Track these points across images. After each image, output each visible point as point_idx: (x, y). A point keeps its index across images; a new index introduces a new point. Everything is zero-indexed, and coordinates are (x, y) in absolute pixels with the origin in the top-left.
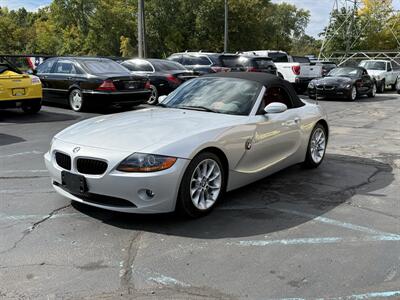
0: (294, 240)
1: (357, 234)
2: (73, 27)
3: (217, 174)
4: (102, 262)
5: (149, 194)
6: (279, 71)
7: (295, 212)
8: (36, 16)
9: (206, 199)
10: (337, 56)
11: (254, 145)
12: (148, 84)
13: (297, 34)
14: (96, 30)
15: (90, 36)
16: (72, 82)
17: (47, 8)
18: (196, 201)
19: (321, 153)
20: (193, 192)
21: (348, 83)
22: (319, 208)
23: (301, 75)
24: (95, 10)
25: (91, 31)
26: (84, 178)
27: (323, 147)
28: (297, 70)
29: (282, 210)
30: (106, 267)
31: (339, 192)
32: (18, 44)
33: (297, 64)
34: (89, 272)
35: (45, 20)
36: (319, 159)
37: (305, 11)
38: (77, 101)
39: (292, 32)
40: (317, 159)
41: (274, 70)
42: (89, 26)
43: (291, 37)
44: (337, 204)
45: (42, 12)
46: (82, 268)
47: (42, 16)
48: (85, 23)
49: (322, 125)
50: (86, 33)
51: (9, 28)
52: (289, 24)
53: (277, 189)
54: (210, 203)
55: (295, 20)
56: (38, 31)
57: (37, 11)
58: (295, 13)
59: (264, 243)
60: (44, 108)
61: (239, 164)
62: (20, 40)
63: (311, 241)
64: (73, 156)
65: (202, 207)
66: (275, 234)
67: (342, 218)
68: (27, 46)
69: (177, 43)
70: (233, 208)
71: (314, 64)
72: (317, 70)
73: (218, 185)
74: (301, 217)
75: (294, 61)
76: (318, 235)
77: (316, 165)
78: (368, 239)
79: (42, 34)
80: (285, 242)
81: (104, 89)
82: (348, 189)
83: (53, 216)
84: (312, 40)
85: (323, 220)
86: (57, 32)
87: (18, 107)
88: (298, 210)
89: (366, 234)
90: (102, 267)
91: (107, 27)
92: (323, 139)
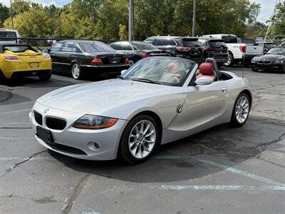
0: (204, 187)
1: (257, 183)
2: (87, 18)
3: (153, 132)
4: (53, 197)
5: (96, 145)
6: (229, 49)
7: (212, 163)
8: (62, 10)
9: (142, 150)
10: (280, 38)
11: (184, 110)
12: (127, 60)
13: (250, 21)
14: (102, 20)
15: (98, 24)
16: (74, 58)
17: (69, 4)
18: (134, 152)
19: (245, 116)
20: (131, 145)
21: (282, 60)
22: (233, 160)
23: (247, 53)
24: (102, 6)
25: (99, 21)
26: (51, 132)
27: (247, 111)
28: (243, 49)
29: (202, 161)
30: (55, 201)
31: (253, 148)
32: (49, 30)
33: (243, 45)
34: (41, 205)
35: (68, 13)
36: (243, 120)
37: (257, 4)
38: (76, 72)
39: (247, 20)
40: (241, 120)
41: (225, 49)
42: (98, 17)
43: (246, 23)
44: (248, 157)
45: (66, 7)
46: (37, 201)
47: (66, 10)
48: (95, 15)
49: (246, 94)
50: (95, 22)
51: (44, 19)
52: (245, 14)
53: (204, 143)
54: (146, 154)
55: (249, 11)
56: (63, 21)
57: (63, 7)
58: (249, 6)
59: (181, 188)
60: (53, 77)
61: (171, 124)
62: (51, 28)
63: (218, 187)
64: (44, 115)
65: (139, 156)
66: (191, 181)
67: (249, 169)
68: (55, 32)
69: (160, 29)
70: (165, 157)
71: (257, 45)
72: (260, 49)
73: (153, 140)
74: (216, 167)
75: (243, 42)
76: (224, 183)
77: (240, 125)
78: (264, 188)
79: (65, 23)
80: (196, 187)
81: (94, 64)
82: (261, 145)
83: (32, 159)
84: (263, 26)
85: (233, 170)
86: (76, 21)
87: (35, 76)
88: (214, 161)
89: (264, 183)
90: (52, 201)
91: (110, 17)
92: (247, 105)
